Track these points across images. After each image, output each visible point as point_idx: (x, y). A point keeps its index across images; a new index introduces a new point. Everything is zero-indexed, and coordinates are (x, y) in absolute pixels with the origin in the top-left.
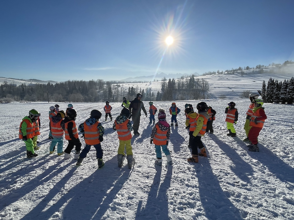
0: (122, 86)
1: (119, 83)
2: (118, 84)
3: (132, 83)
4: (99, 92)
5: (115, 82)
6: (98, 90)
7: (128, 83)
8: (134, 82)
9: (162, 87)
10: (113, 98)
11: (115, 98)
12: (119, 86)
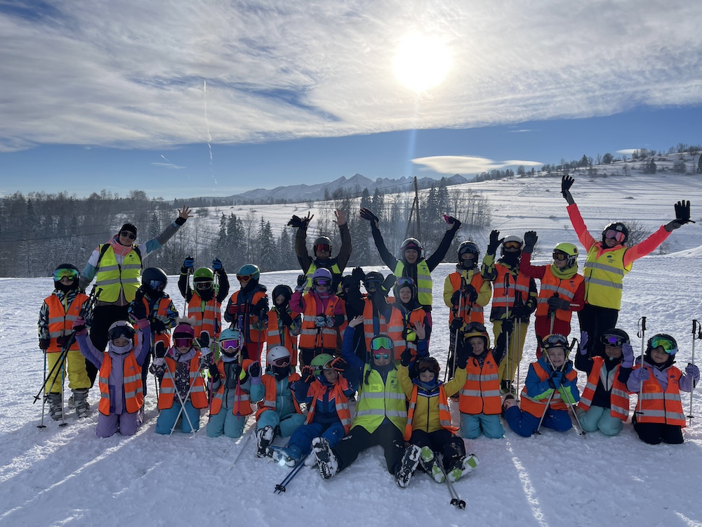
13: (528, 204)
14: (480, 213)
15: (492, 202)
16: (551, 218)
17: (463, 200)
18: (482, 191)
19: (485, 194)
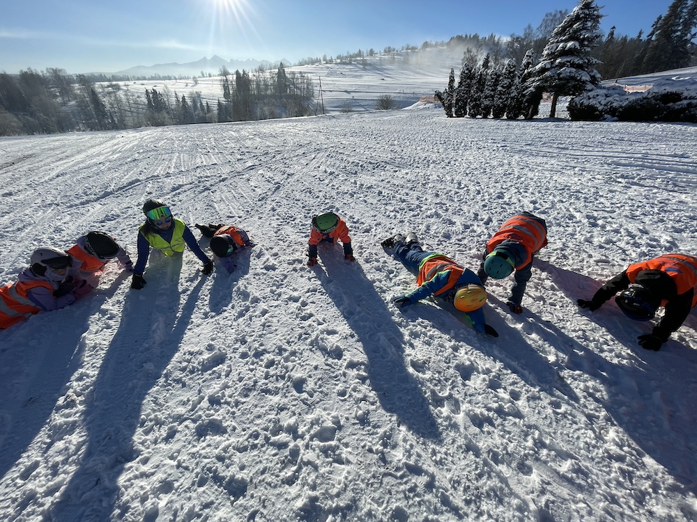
0: (125, 88)
1: (115, 78)
2: (114, 83)
3: (149, 79)
4: (64, 104)
5: (102, 78)
6: (59, 100)
7: (138, 79)
8: (152, 78)
9: (223, 91)
10: (113, 121)
11: (116, 119)
12: (118, 88)
13: (332, 82)
14: (308, 88)
15: (314, 81)
16: (346, 91)
17: (297, 79)
18: (305, 73)
19: (309, 75)
